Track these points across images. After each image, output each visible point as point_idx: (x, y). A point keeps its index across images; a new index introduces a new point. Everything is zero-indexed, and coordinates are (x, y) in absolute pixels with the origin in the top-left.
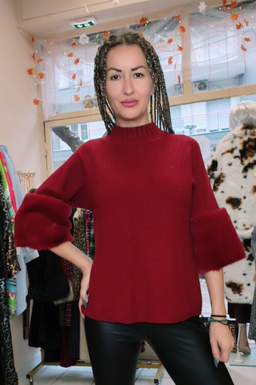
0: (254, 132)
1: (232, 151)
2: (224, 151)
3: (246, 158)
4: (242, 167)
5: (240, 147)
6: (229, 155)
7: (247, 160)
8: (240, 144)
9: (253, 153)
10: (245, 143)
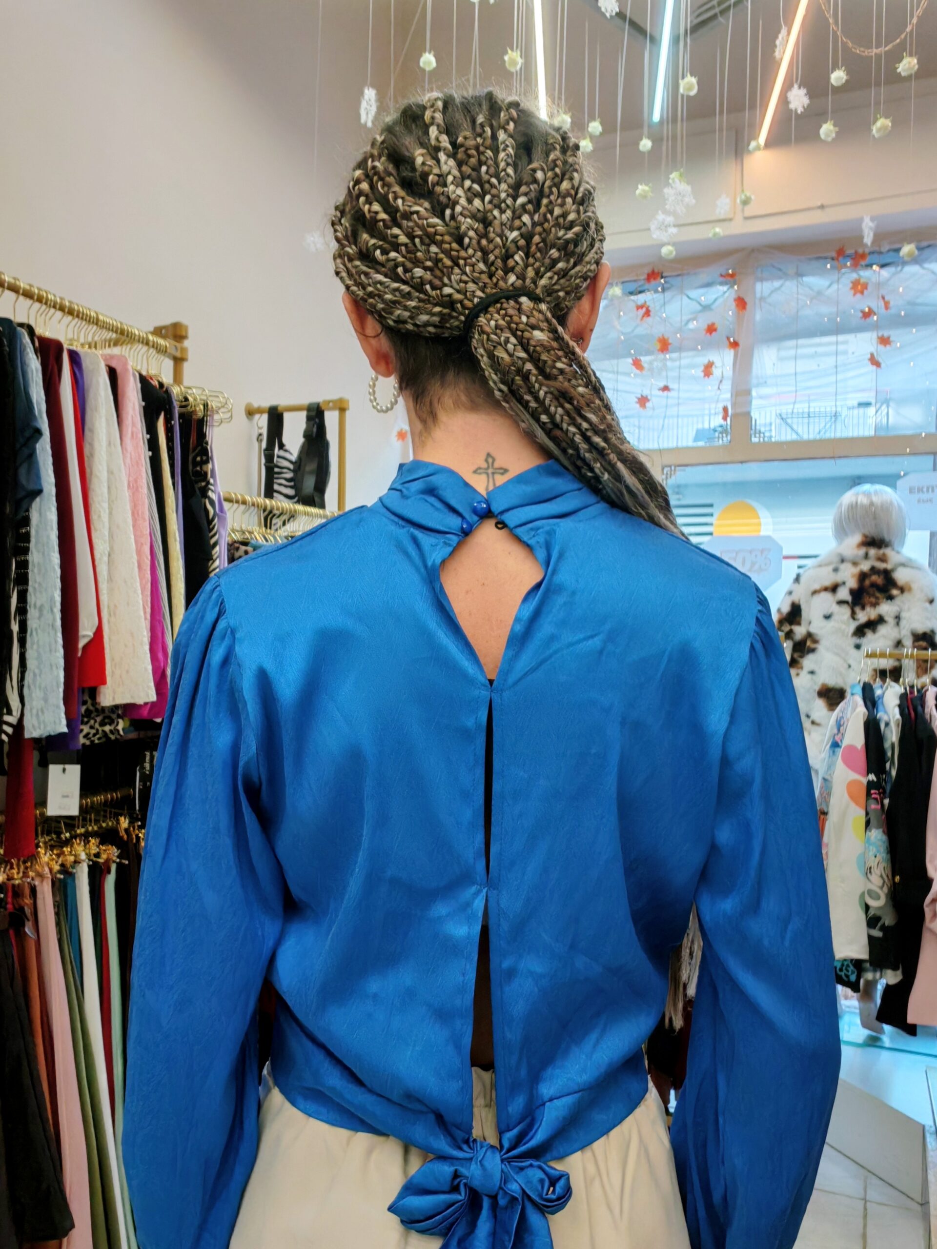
0: (884, 555)
1: (834, 589)
2: (817, 587)
3: (863, 608)
4: (853, 626)
5: (852, 583)
6: (827, 596)
7: (865, 612)
8: (853, 576)
9: (877, 598)
10: (863, 576)
